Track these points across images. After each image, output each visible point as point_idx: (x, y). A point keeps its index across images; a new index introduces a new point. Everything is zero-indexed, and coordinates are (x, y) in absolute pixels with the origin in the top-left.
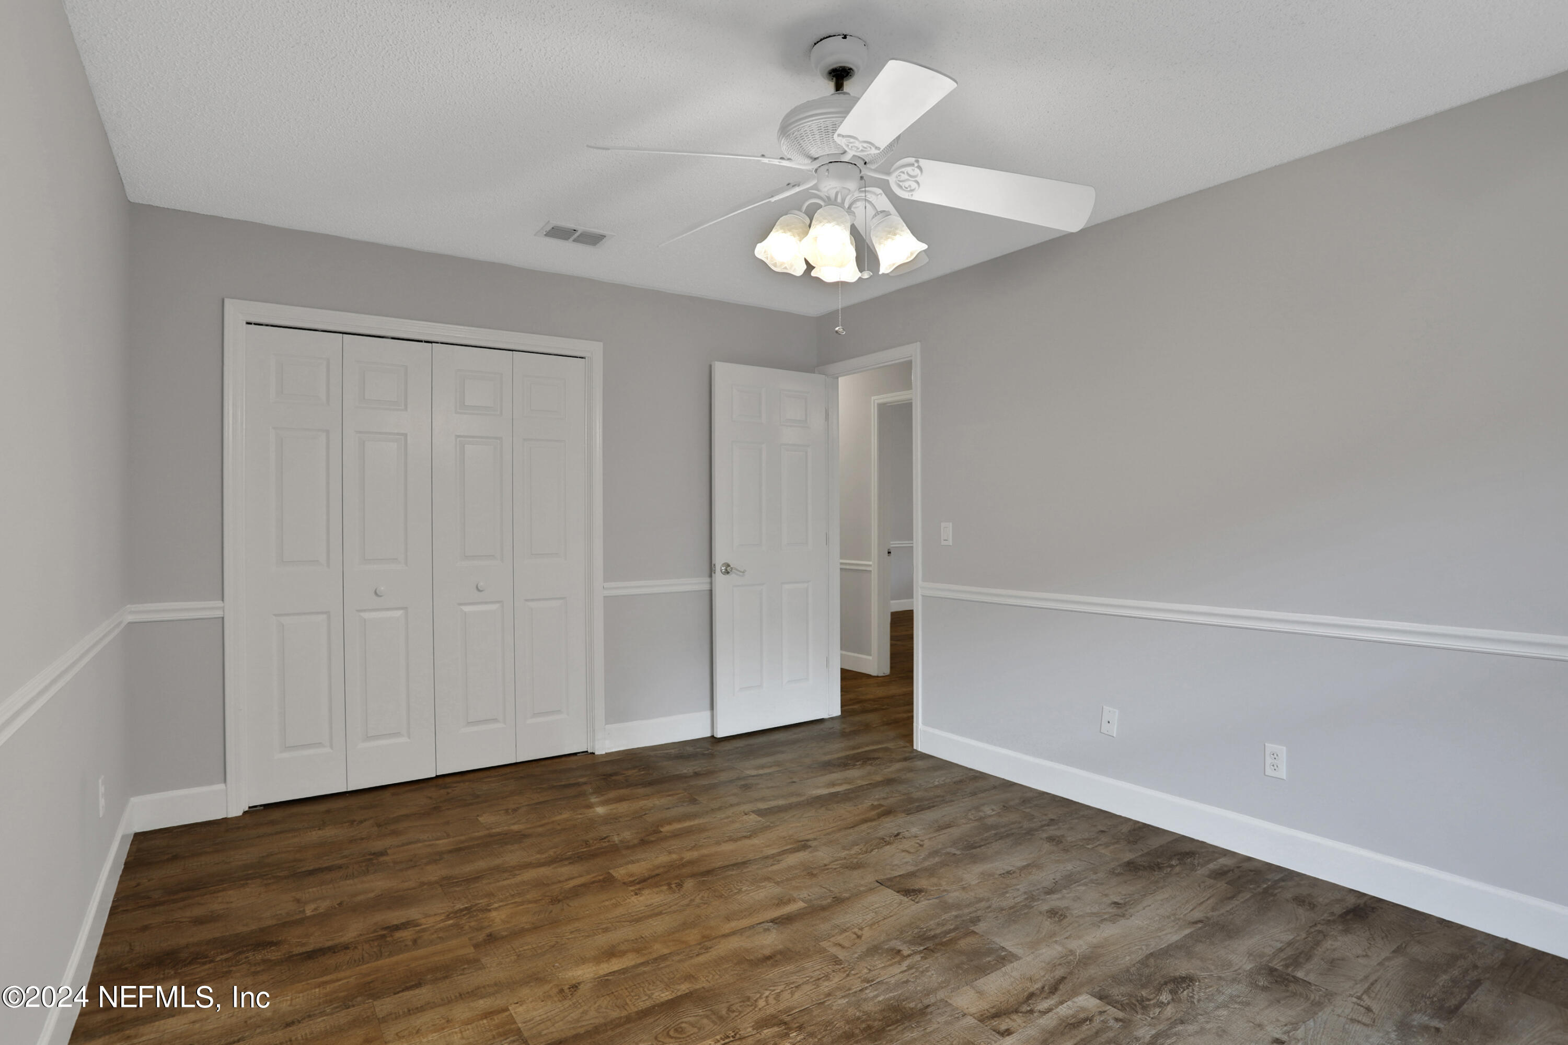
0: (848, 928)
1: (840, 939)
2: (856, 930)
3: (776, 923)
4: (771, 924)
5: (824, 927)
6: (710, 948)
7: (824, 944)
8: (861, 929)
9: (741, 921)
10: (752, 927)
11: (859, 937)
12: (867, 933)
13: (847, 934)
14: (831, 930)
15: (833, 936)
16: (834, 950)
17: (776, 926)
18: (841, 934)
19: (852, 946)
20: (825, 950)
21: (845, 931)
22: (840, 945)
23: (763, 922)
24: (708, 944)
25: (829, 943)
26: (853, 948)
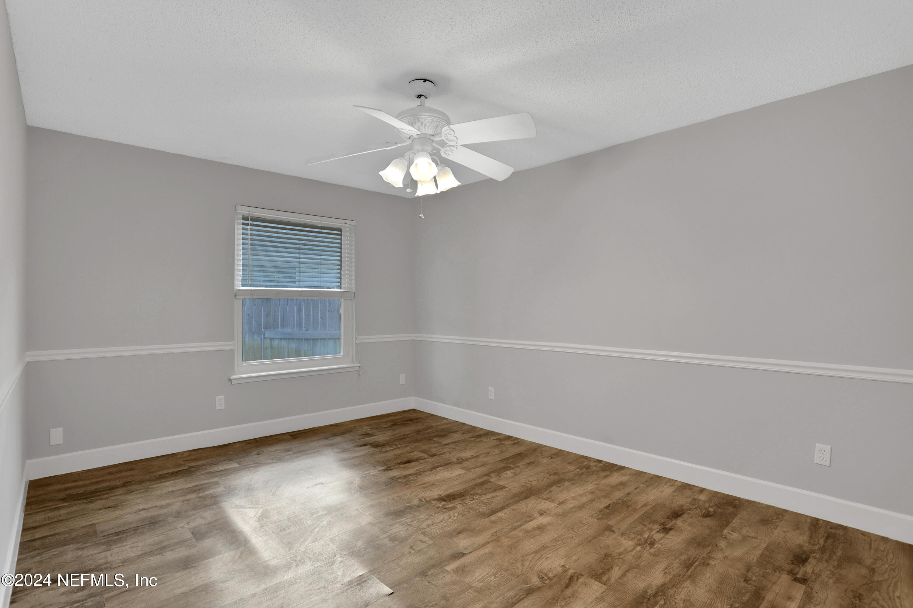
0: (417, 553)
1: (423, 546)
2: (413, 552)
3: (461, 553)
4: (465, 552)
5: (432, 553)
6: (492, 536)
7: (431, 542)
8: (410, 552)
9: (483, 553)
10: (475, 550)
11: (411, 547)
12: (407, 550)
13: (419, 549)
14: (428, 551)
15: (426, 547)
16: (426, 539)
17: (461, 551)
18: (422, 549)
19: (415, 542)
20: (430, 538)
21: (419, 551)
22: (422, 542)
23: (470, 553)
24: (494, 538)
25: (428, 543)
26: (415, 541)
